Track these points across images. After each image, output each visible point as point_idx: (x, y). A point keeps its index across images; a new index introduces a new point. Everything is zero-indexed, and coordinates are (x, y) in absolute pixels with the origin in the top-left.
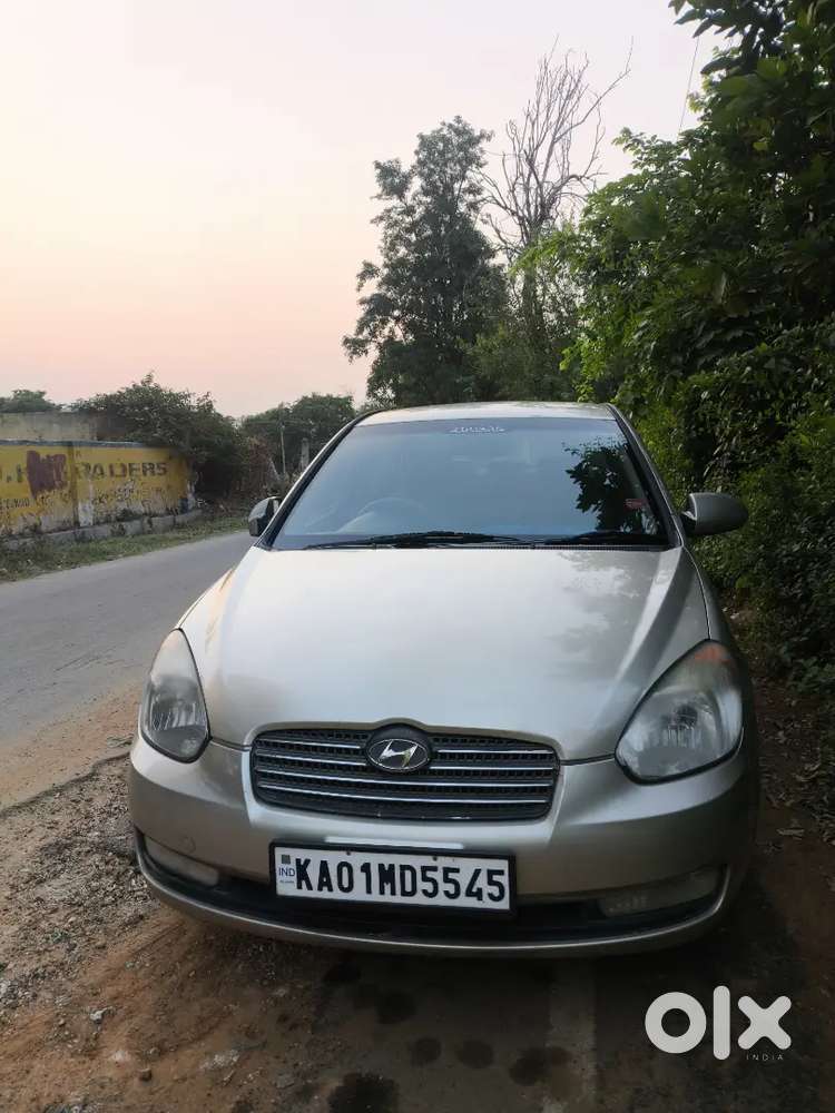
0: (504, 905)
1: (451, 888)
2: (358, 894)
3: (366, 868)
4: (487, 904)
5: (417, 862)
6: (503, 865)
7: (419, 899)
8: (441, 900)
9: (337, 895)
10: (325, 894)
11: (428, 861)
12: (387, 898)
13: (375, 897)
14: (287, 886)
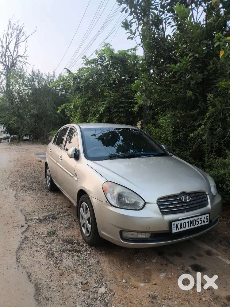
0: (208, 223)
1: (201, 222)
2: (187, 228)
3: (188, 222)
4: (206, 223)
5: (196, 218)
6: (208, 215)
7: (196, 226)
8: (199, 225)
9: (183, 229)
10: (181, 230)
11: (197, 218)
12: (192, 227)
13: (190, 228)
14: (174, 231)
